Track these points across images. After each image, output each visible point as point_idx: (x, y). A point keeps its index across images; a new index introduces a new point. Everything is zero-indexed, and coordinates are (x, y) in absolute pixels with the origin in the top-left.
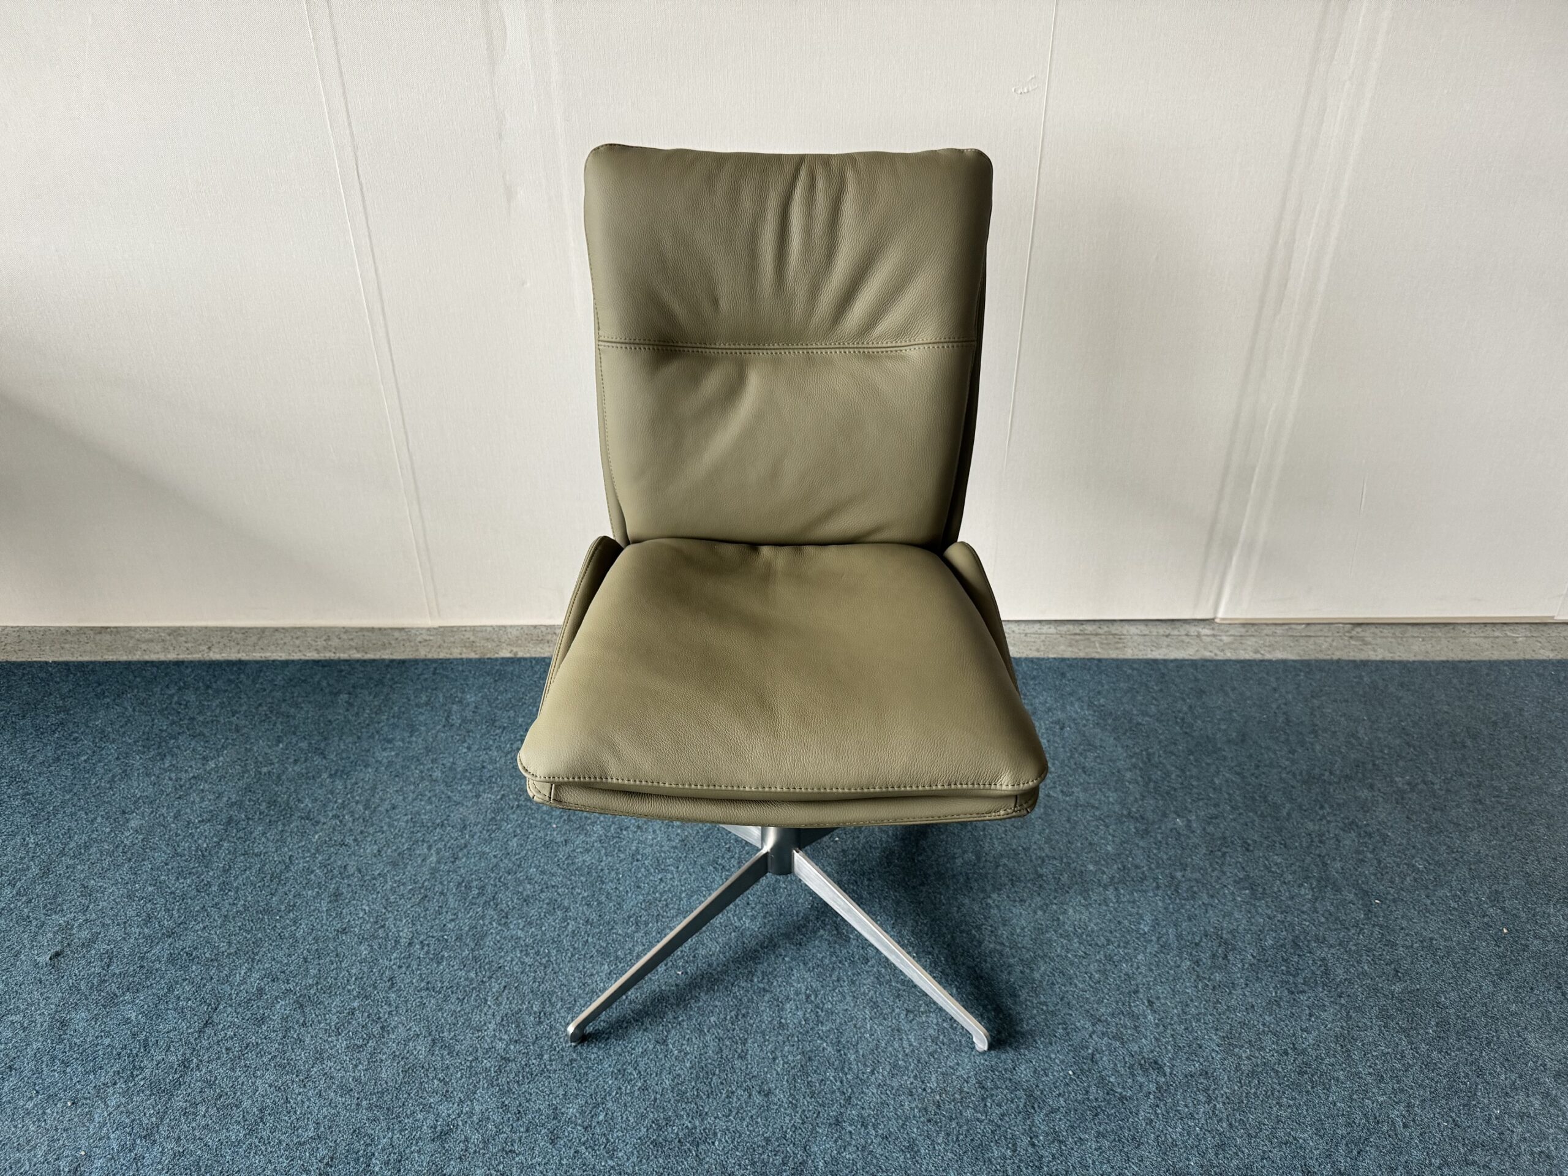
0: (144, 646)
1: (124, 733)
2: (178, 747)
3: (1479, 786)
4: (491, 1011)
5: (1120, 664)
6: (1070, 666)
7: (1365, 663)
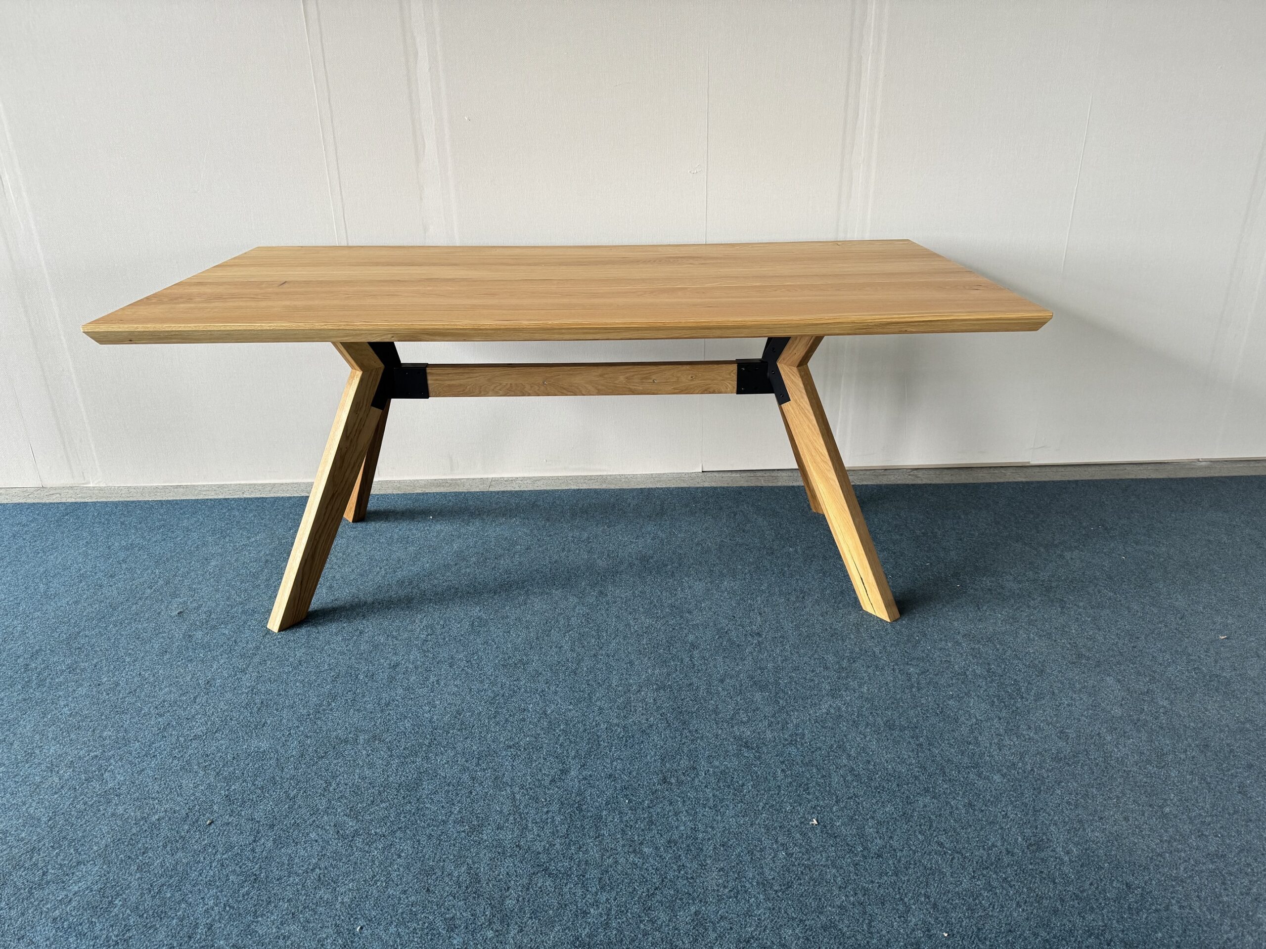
0: (204, 493)
1: (200, 528)
2: (233, 533)
3: (962, 534)
4: (417, 625)
5: (772, 489)
6: (743, 489)
7: (913, 485)
